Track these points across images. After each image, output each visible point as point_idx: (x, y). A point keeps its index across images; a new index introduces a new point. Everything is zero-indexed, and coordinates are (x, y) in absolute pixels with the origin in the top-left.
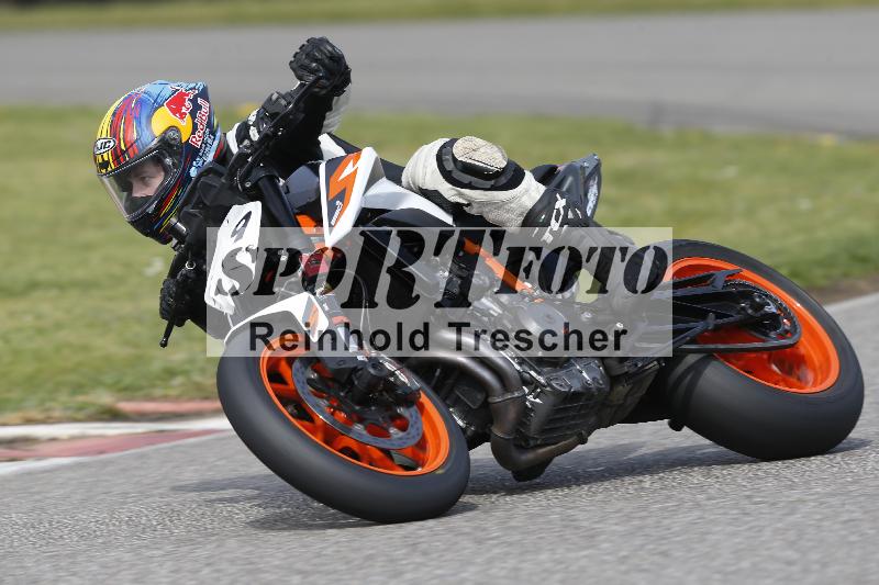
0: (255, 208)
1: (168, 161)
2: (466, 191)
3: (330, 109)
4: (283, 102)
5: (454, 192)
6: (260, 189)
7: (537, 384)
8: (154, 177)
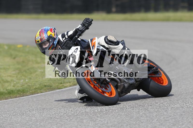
5: (107, 46)
6: (78, 44)
7: (126, 82)
8: (47, 44)
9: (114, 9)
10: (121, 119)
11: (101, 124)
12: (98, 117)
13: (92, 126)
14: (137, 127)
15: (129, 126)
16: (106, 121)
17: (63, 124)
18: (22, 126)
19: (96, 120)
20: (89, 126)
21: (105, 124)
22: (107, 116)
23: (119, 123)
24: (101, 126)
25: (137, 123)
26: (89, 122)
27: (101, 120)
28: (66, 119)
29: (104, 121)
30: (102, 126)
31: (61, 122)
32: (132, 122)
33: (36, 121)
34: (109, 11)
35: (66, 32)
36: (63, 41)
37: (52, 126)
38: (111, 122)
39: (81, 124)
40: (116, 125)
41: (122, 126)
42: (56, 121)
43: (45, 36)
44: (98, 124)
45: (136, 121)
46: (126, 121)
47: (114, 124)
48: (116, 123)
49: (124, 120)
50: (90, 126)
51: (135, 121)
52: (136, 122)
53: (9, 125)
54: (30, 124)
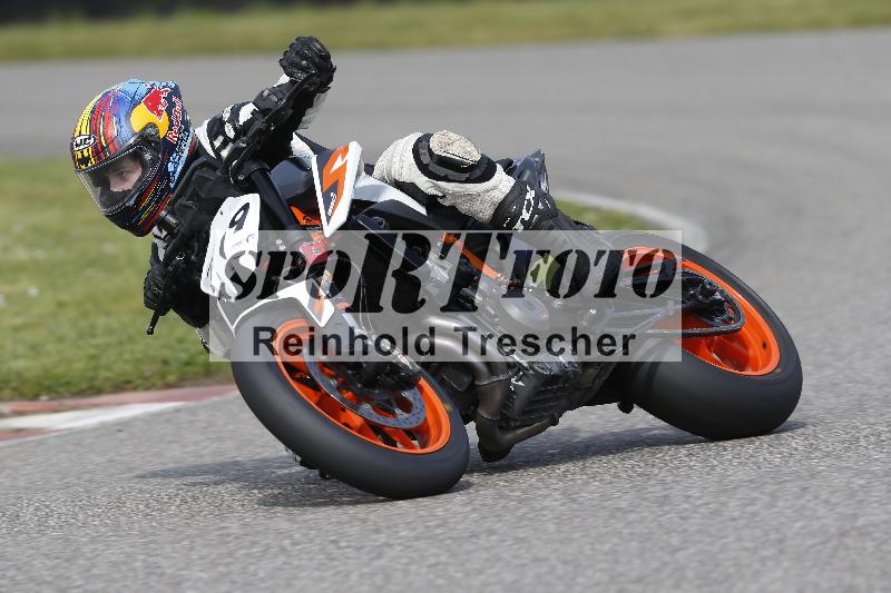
0: (254, 200)
1: (148, 156)
2: (442, 184)
3: (311, 105)
4: (275, 99)
5: (430, 185)
6: (253, 182)
7: (520, 368)
8: (132, 172)
35: (229, 109)
36: (212, 154)
43: (121, 134)
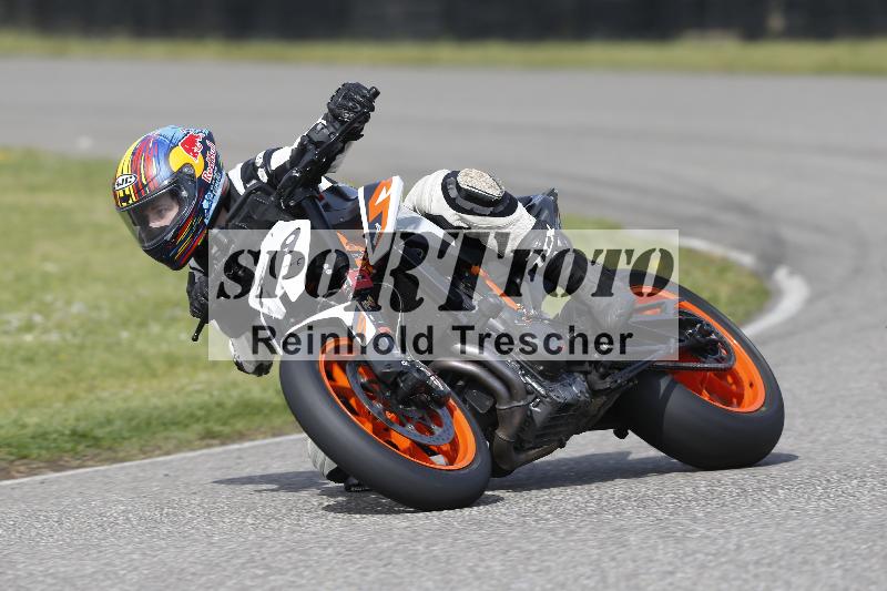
1: (184, 193)
2: (468, 217)
4: (328, 133)
5: (457, 217)
6: (304, 209)
7: (538, 395)
8: (170, 209)
9: (776, 22)
10: (804, 531)
11: (707, 554)
12: (695, 519)
13: (670, 564)
14: (877, 567)
15: (840, 563)
16: (735, 540)
17: (533, 552)
18: (347, 558)
19: (689, 535)
20: (651, 561)
21: (725, 554)
22: (738, 515)
23: (792, 552)
24: (710, 561)
25: (876, 548)
26: (652, 541)
27: (709, 533)
28: (550, 530)
29: (721, 541)
30: (712, 564)
31: (524, 545)
32: (855, 547)
33: (413, 535)
34: (753, 31)
35: (261, 155)
37: (482, 560)
38: (758, 544)
39: (616, 552)
40: (780, 558)
41: (805, 562)
42: (503, 536)
43: (159, 173)
44: (694, 552)
45: (874, 541)
46: (822, 542)
47: (770, 552)
48: (777, 548)
49: (815, 536)
50: (657, 560)
51: (866, 542)
52: (870, 544)
53: (289, 555)
54: (383, 552)
